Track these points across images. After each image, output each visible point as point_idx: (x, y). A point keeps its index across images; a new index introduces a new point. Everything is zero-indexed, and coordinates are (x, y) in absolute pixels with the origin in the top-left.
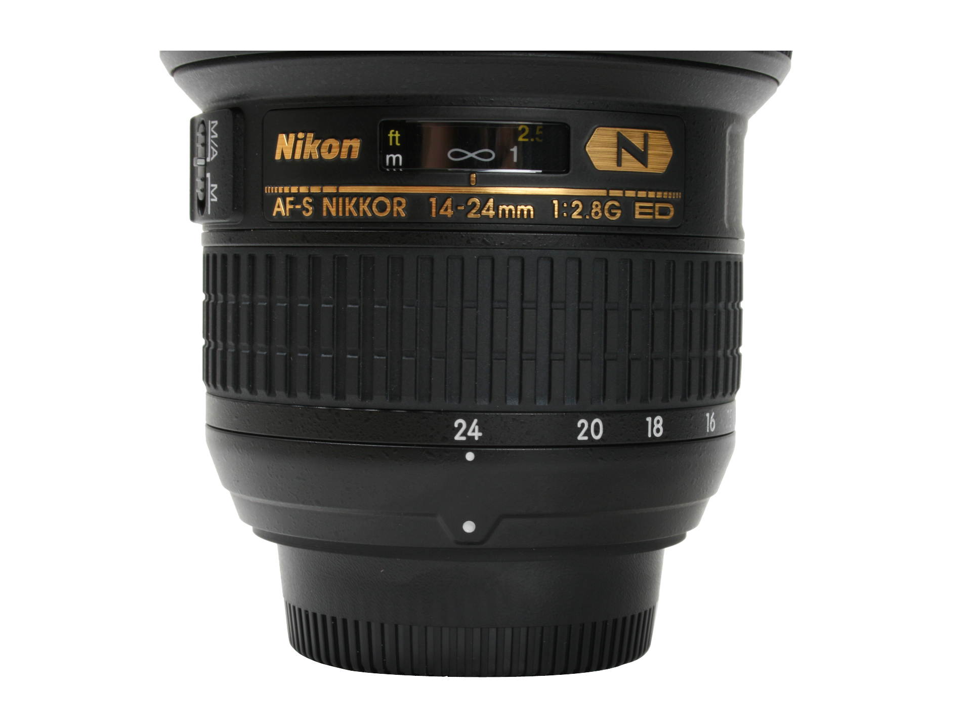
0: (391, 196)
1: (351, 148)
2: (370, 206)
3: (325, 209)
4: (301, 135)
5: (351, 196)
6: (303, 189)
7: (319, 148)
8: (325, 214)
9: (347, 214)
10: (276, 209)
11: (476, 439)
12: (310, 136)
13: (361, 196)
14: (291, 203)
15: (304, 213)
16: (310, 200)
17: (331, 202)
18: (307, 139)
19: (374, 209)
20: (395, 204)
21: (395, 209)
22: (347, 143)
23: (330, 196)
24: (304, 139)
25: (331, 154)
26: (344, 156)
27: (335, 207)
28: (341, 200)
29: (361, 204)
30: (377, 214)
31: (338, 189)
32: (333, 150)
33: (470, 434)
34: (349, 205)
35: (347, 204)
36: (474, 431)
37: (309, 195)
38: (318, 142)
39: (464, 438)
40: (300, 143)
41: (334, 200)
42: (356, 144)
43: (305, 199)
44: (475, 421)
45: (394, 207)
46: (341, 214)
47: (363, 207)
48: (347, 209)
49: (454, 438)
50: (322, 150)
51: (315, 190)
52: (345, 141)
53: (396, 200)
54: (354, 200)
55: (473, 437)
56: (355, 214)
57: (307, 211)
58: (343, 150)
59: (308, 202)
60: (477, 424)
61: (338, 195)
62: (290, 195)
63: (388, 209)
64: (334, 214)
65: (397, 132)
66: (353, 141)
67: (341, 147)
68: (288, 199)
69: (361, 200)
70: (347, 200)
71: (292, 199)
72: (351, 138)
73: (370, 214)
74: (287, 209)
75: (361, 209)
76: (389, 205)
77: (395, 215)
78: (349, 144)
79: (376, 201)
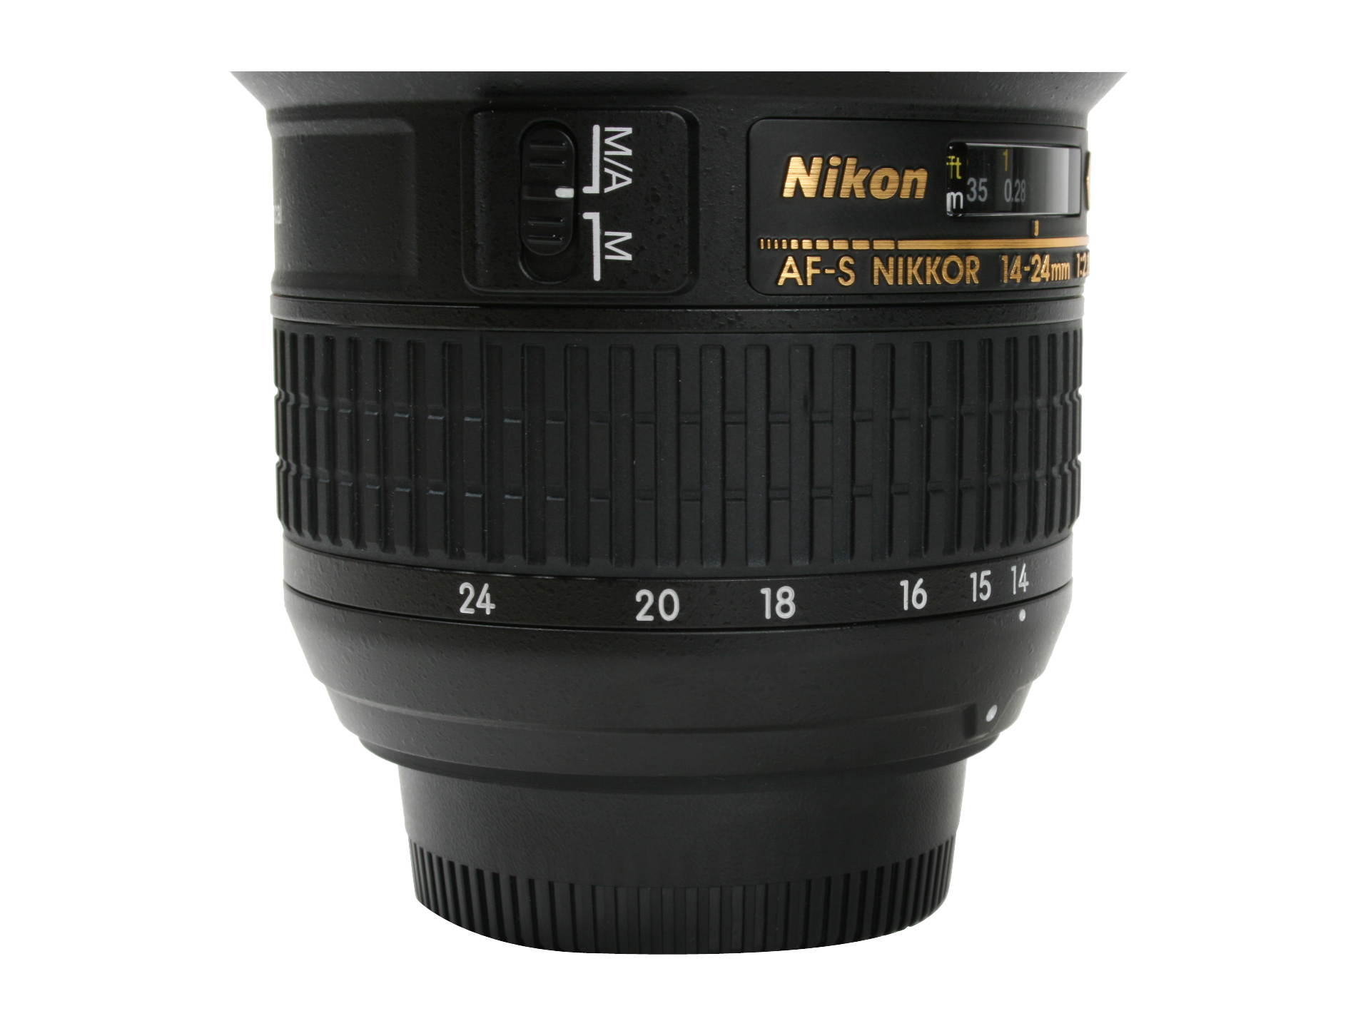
0: (963, 254)
1: (915, 182)
2: (939, 271)
3: (876, 274)
4: (835, 161)
5: (915, 254)
6: (840, 245)
7: (867, 183)
8: (876, 282)
9: (910, 282)
10: (785, 275)
11: (488, 613)
12: (851, 162)
13: (928, 255)
14: (815, 265)
15: (841, 281)
16: (851, 261)
17: (886, 265)
18: (847, 167)
19: (944, 273)
20: (968, 266)
21: (968, 274)
22: (909, 176)
23: (884, 255)
24: (841, 169)
25: (887, 191)
26: (905, 194)
27: (891, 271)
28: (901, 260)
29: (929, 267)
30: (947, 281)
31: (896, 245)
32: (890, 186)
33: (479, 605)
34: (913, 269)
35: (910, 267)
36: (484, 601)
37: (850, 252)
38: (864, 173)
39: (471, 611)
40: (832, 174)
41: (891, 260)
42: (922, 176)
43: (843, 260)
44: (486, 586)
45: (967, 270)
46: (900, 282)
47: (931, 271)
48: (910, 275)
49: (459, 610)
50: (872, 186)
51: (861, 245)
52: (907, 172)
53: (969, 259)
54: (920, 260)
55: (484, 610)
56: (920, 282)
57: (847, 277)
58: (905, 185)
59: (847, 264)
60: (489, 591)
61: (897, 253)
62: (814, 252)
63: (961, 274)
64: (890, 282)
65: (958, 159)
66: (917, 173)
67: (901, 182)
68: (810, 260)
69: (929, 260)
70: (910, 260)
71: (817, 259)
72: (915, 169)
73: (938, 282)
74: (809, 275)
75: (928, 273)
76: (961, 267)
77: (968, 282)
78: (914, 177)
79: (947, 262)
